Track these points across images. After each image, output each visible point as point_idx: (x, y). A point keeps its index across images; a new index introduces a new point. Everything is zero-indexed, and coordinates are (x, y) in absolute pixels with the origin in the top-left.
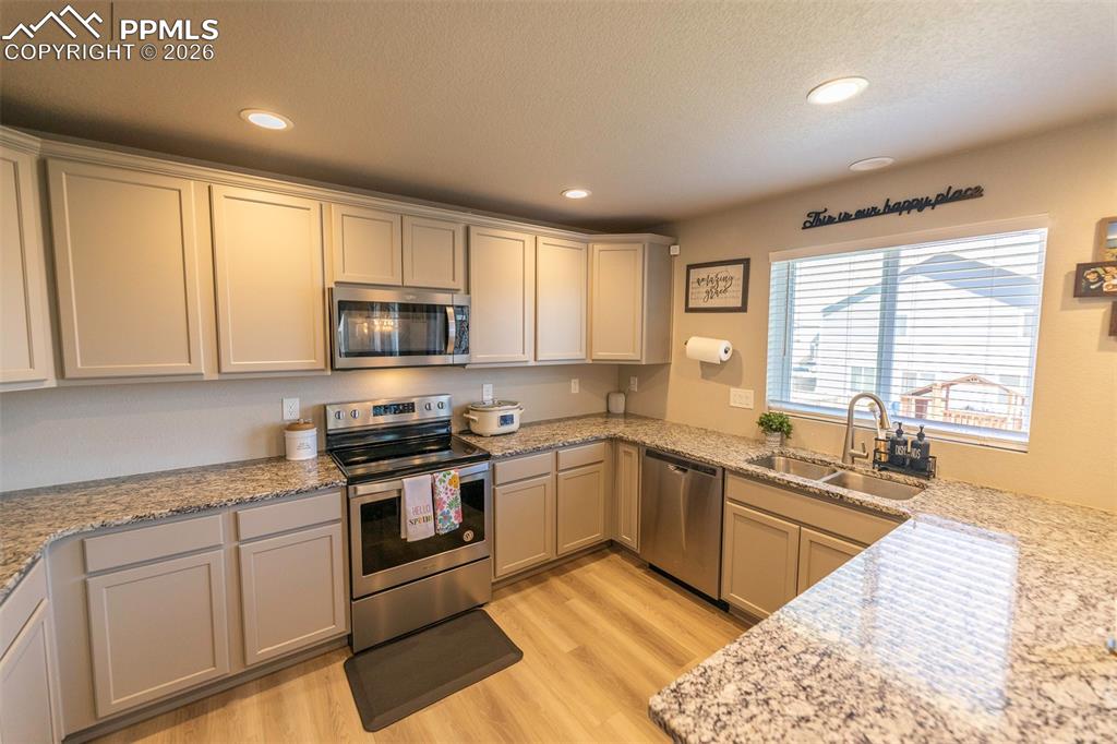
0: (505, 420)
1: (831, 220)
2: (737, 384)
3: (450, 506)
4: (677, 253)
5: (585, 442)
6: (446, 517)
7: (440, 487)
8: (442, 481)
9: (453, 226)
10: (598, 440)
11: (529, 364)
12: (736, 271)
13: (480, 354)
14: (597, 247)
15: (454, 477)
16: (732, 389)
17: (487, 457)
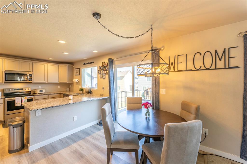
0: (41, 91)
1: (85, 64)
2: (79, 85)
3: (25, 101)
4: (73, 67)
5: (55, 94)
8: (23, 98)
9: (30, 63)
10: (57, 94)
11: (46, 83)
14: (60, 66)
15: (26, 98)
17: (34, 95)
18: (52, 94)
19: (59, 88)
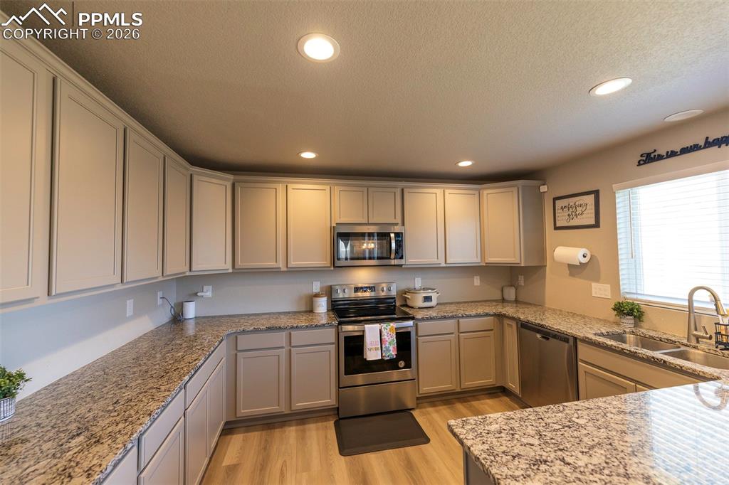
0: (428, 299)
1: (660, 157)
2: (597, 280)
3: (390, 343)
4: (546, 190)
5: (478, 316)
6: (388, 350)
7: (384, 332)
8: (385, 329)
10: (487, 315)
11: (441, 266)
12: (590, 199)
13: (410, 259)
14: (486, 192)
15: (392, 327)
16: (594, 285)
17: (413, 318)
18: (470, 316)
19: (476, 284)
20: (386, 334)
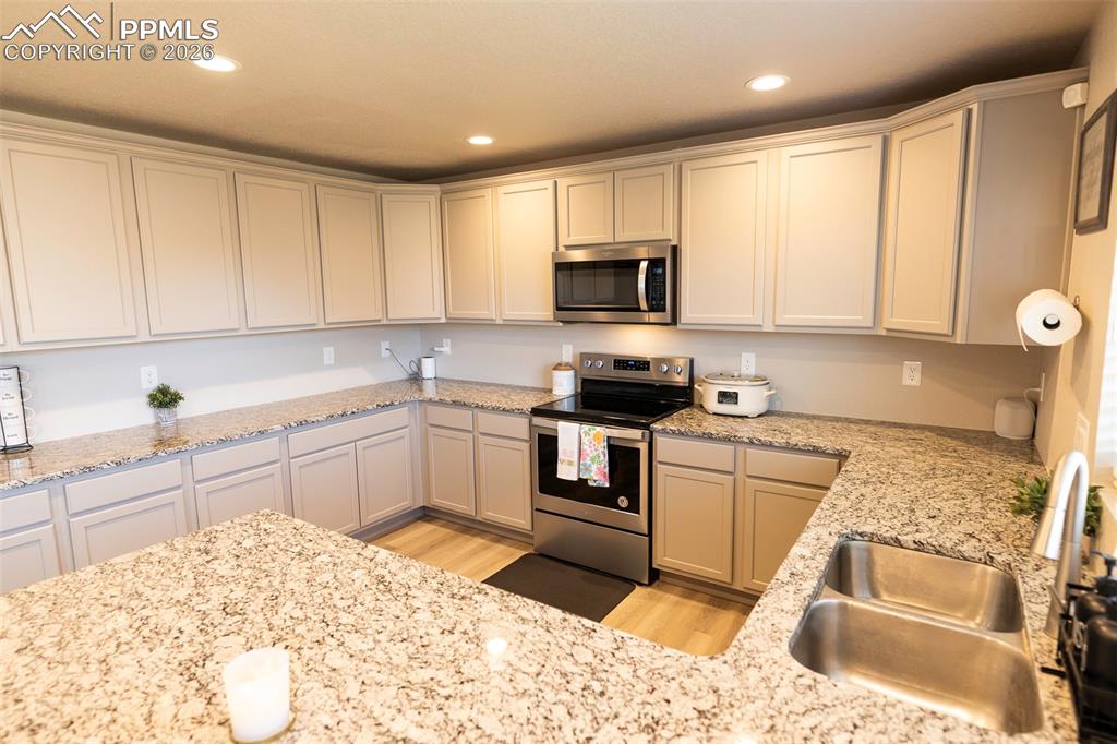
0: (727, 397)
3: (593, 460)
6: (587, 469)
7: (585, 440)
8: (586, 433)
9: (661, 170)
15: (600, 434)
17: (645, 426)
18: (770, 446)
19: (907, 381)
20: (587, 443)
